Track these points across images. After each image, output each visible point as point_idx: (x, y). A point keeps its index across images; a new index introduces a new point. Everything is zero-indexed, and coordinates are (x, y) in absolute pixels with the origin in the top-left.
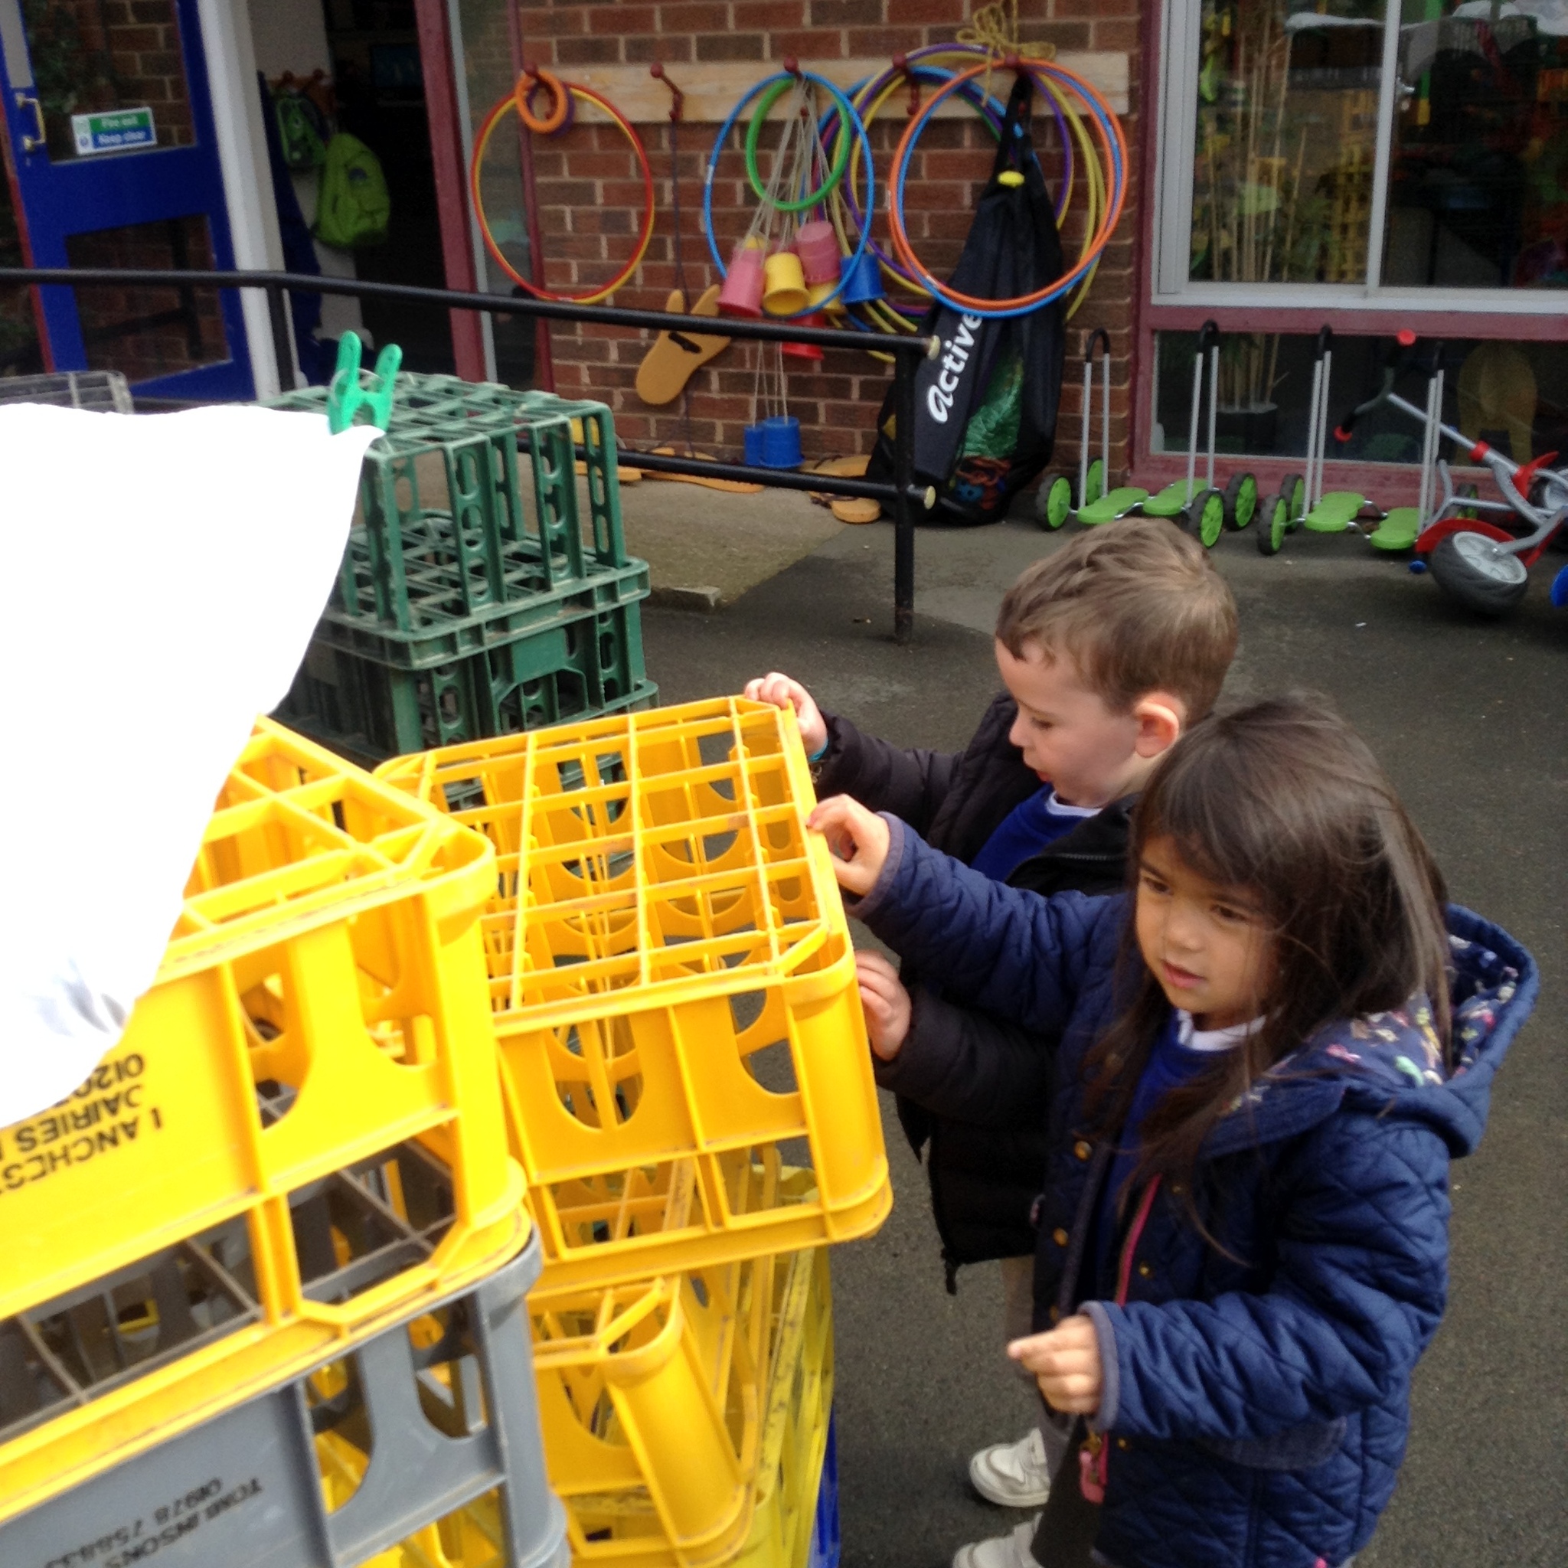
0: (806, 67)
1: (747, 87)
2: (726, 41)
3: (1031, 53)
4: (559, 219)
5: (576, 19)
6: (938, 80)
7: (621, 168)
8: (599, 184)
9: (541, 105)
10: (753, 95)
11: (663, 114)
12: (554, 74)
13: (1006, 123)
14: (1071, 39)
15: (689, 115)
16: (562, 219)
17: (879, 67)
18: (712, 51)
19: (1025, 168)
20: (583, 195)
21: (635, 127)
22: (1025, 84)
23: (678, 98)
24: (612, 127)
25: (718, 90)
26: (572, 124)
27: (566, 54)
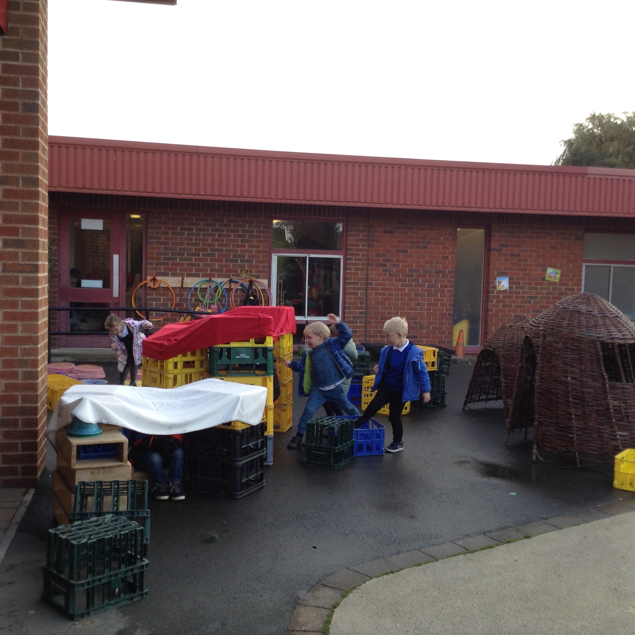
0: (213, 279)
1: (197, 282)
2: (193, 274)
3: (254, 278)
5: (160, 268)
6: (237, 283)
7: (168, 295)
8: (162, 298)
10: (198, 283)
11: (179, 285)
12: (158, 278)
13: (248, 290)
14: (258, 277)
15: (184, 286)
17: (225, 280)
18: (189, 275)
19: (253, 296)
20: (159, 300)
21: (172, 288)
22: (251, 283)
23: (183, 283)
24: (168, 288)
25: (191, 282)
26: (159, 287)
27: (159, 274)
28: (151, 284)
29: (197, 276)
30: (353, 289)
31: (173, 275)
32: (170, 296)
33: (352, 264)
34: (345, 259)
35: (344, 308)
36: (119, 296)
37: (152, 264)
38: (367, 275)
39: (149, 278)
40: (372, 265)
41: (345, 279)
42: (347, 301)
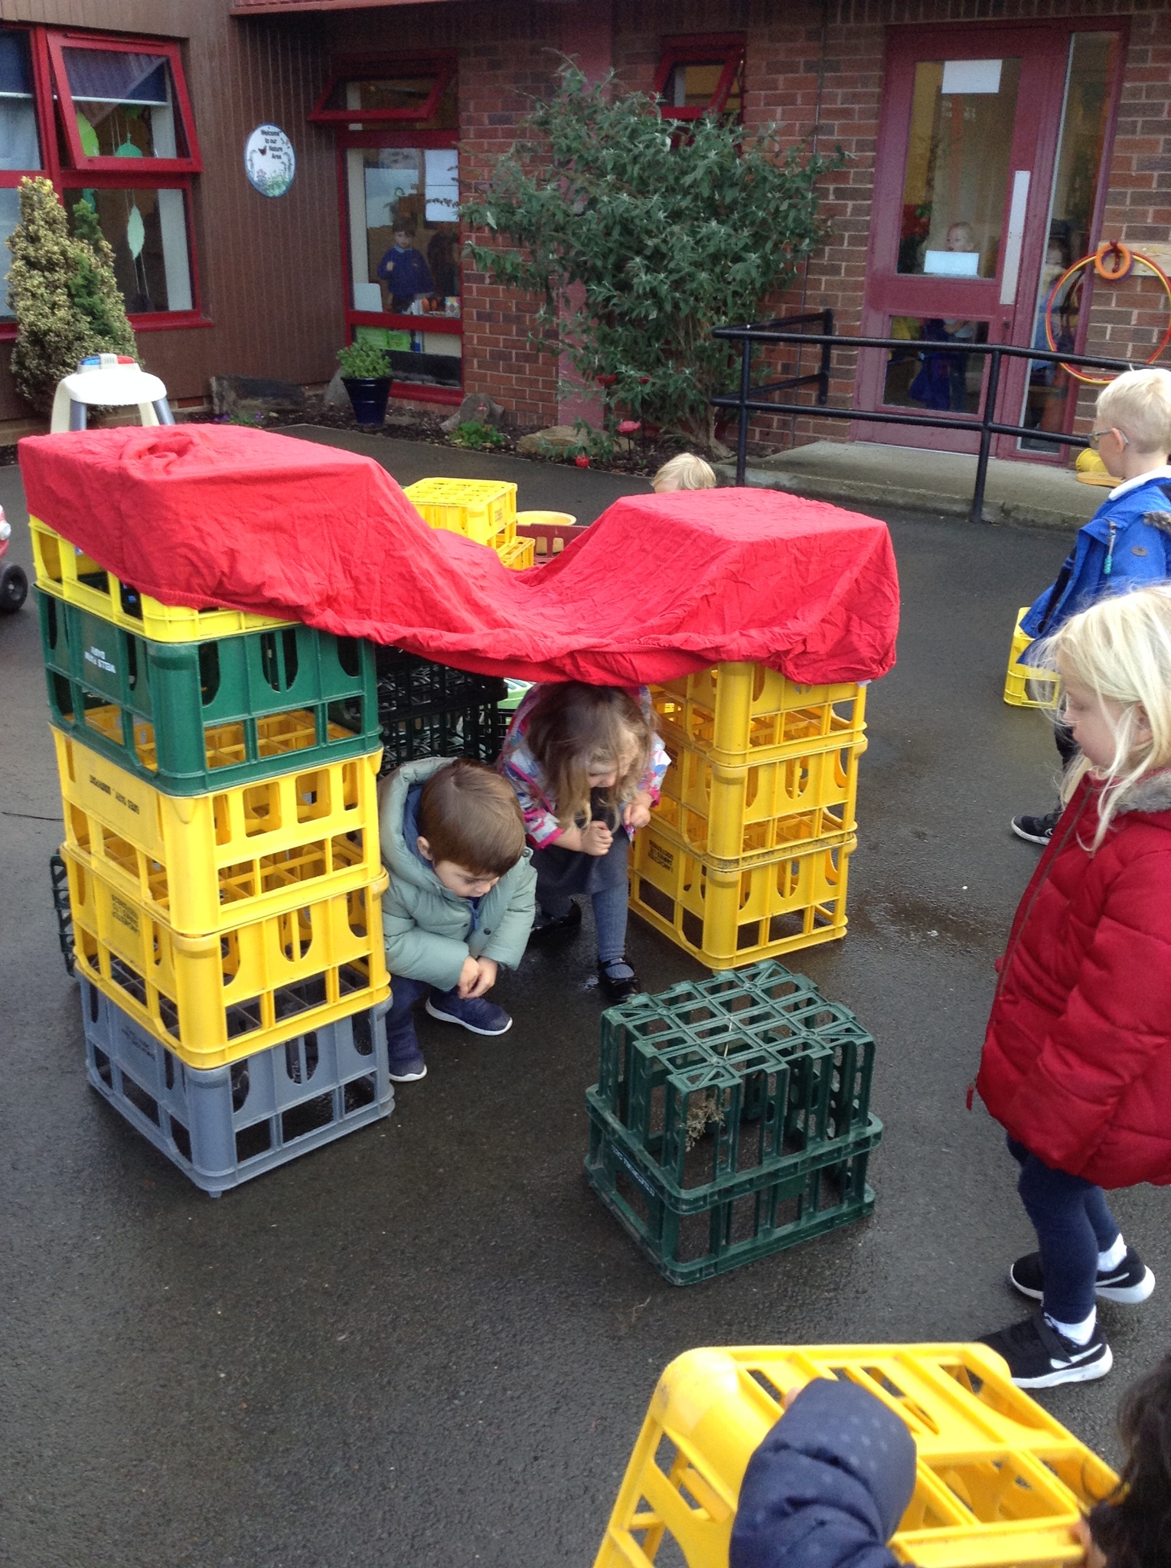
4: (1103, 331)
5: (1144, 214)
7: (1154, 304)
8: (1136, 312)
9: (1111, 263)
12: (1127, 246)
16: (1105, 333)
20: (1125, 318)
24: (1157, 279)
26: (1128, 276)
27: (1134, 235)
28: (1105, 270)
32: (1161, 306)
36: (1016, 302)
37: (1120, 198)
39: (1103, 245)
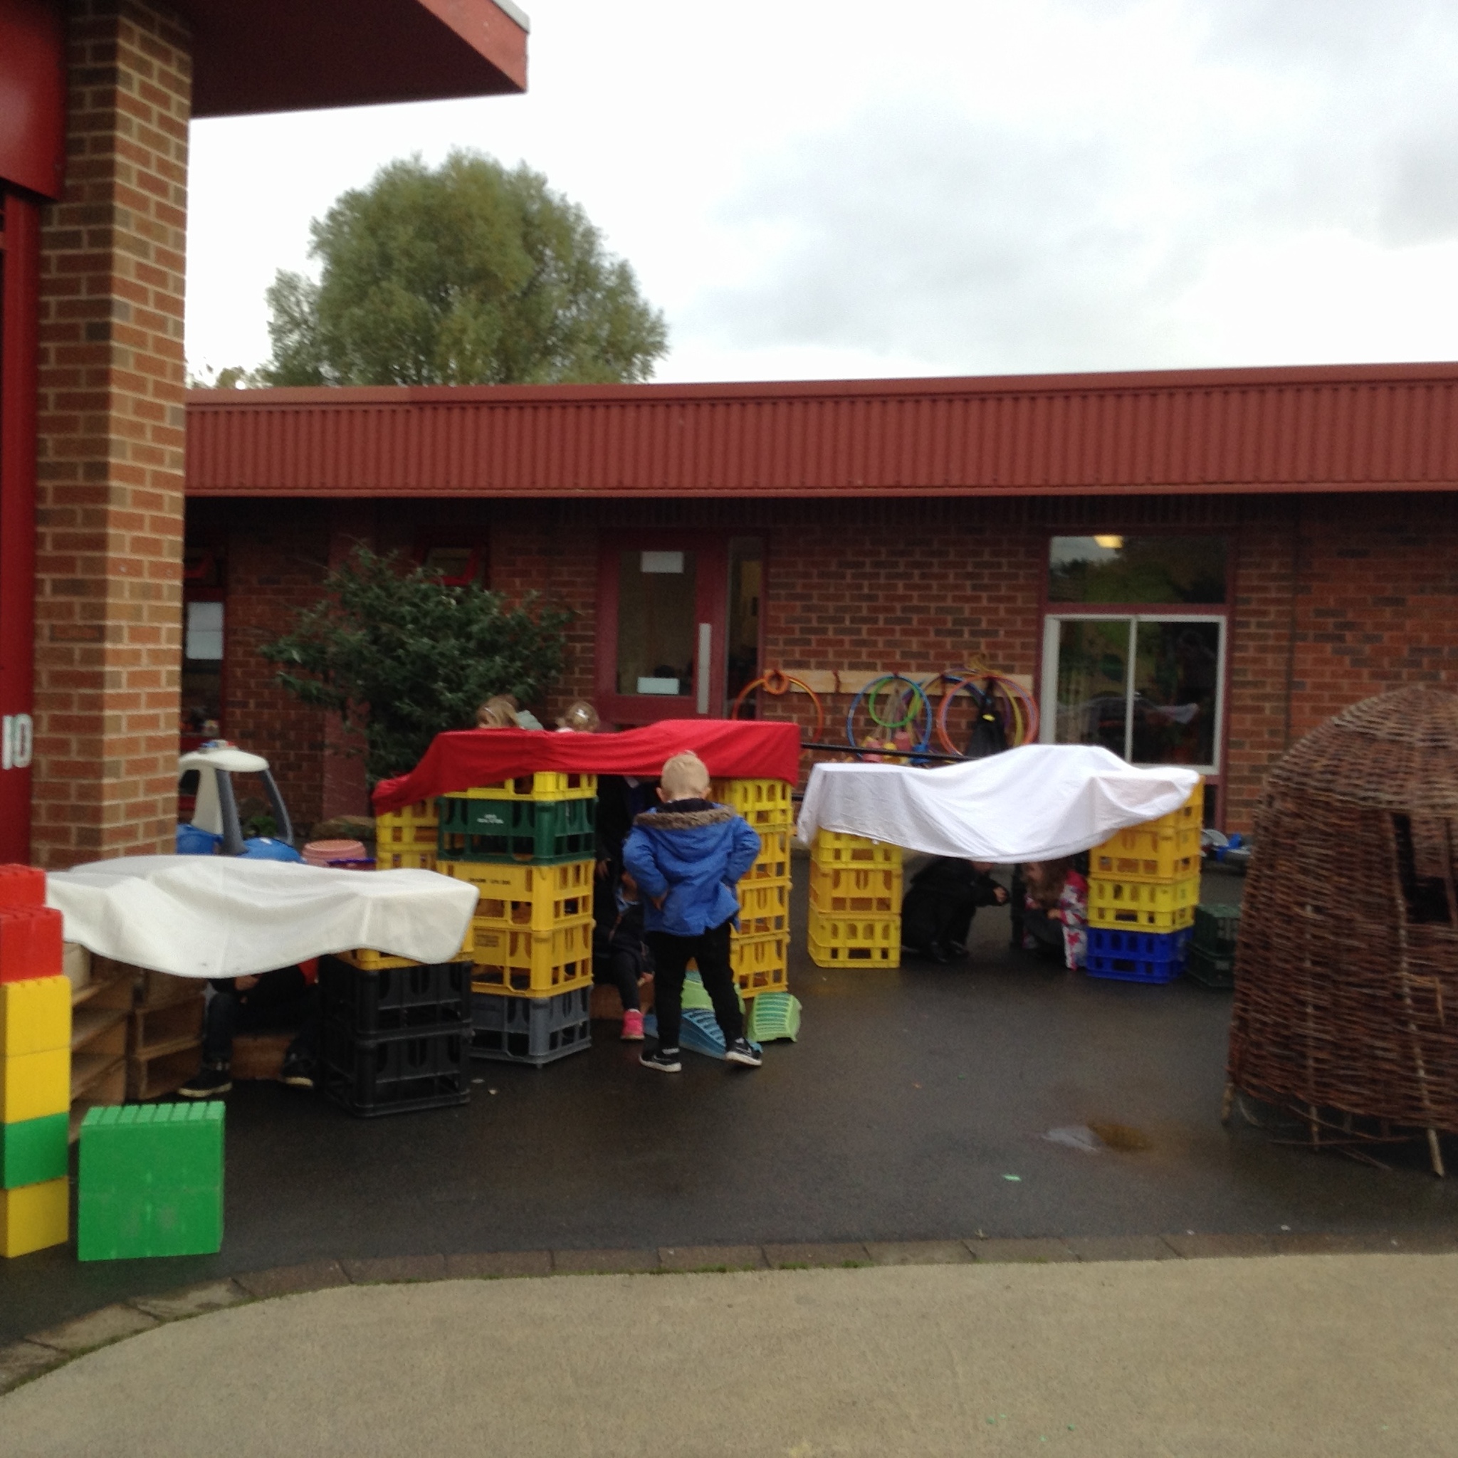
0: (902, 675)
1: (871, 681)
2: (863, 663)
3: (996, 673)
5: (793, 652)
6: (956, 682)
7: (807, 710)
9: (775, 683)
10: (874, 684)
11: (831, 690)
12: (786, 673)
13: (984, 699)
14: (1009, 670)
15: (843, 690)
17: (932, 676)
18: (854, 667)
19: (993, 714)
21: (818, 695)
22: (991, 683)
23: (838, 683)
24: (807, 694)
25: (857, 681)
26: (788, 692)
27: (788, 665)
28: (772, 688)
29: (870, 667)
30: (1253, 697)
31: (821, 666)
32: (812, 712)
33: (1250, 636)
34: (1232, 625)
35: (1227, 744)
36: (710, 711)
37: (775, 642)
38: (1290, 662)
39: (768, 672)
40: (1304, 638)
41: (1230, 672)
42: (1235, 727)
